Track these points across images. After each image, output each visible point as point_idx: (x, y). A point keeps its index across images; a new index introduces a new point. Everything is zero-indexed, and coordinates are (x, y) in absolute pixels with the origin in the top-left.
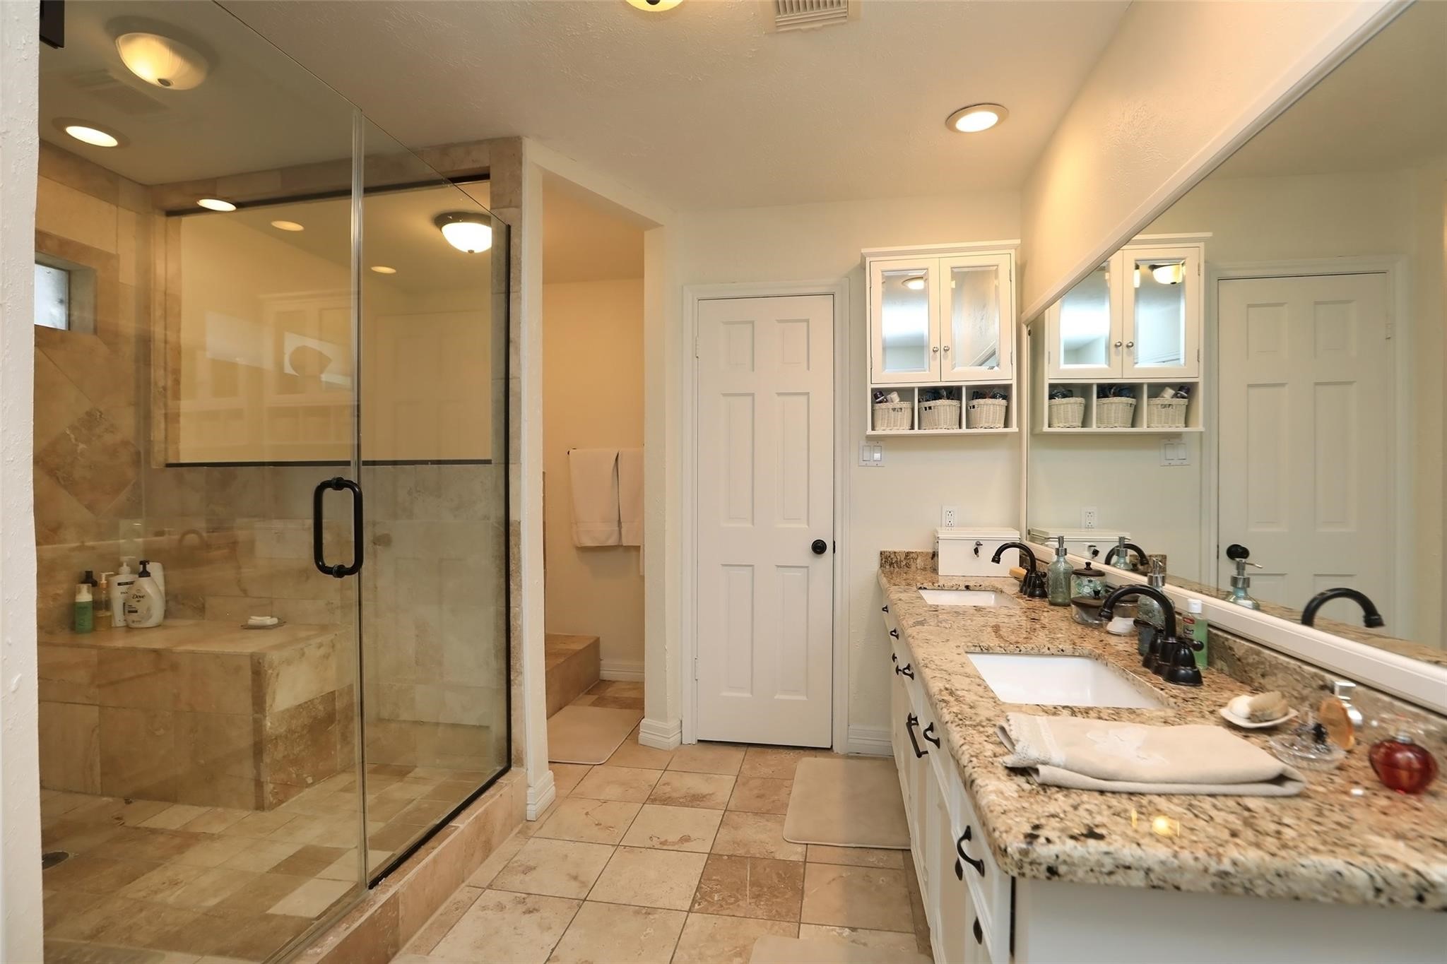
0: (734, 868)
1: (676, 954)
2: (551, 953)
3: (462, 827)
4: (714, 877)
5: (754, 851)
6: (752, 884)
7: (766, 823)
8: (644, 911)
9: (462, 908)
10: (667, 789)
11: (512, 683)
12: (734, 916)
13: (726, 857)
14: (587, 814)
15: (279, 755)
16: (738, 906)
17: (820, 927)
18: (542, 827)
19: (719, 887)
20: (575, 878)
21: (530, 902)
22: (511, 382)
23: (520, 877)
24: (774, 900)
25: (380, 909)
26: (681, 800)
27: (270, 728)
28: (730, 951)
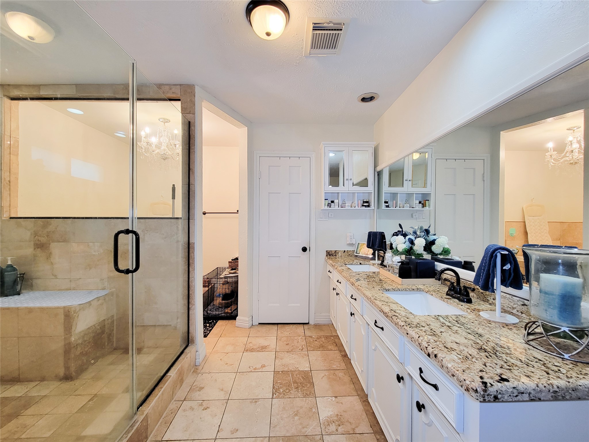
0: (285, 377)
1: (271, 419)
2: (219, 427)
3: (172, 375)
4: (278, 382)
5: (291, 368)
6: (294, 383)
7: (292, 355)
8: (254, 401)
9: (174, 413)
10: (251, 345)
11: (190, 309)
12: (290, 398)
13: (281, 372)
14: (221, 359)
15: (78, 353)
16: (291, 393)
17: (324, 398)
18: (203, 368)
19: (281, 386)
20: (222, 390)
21: (205, 404)
22: (191, 186)
23: (198, 393)
24: (304, 388)
25: (141, 424)
26: (258, 349)
27: (74, 341)
28: (293, 414)
